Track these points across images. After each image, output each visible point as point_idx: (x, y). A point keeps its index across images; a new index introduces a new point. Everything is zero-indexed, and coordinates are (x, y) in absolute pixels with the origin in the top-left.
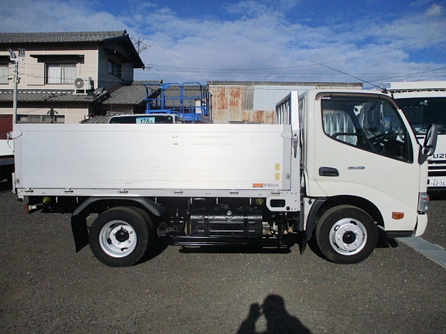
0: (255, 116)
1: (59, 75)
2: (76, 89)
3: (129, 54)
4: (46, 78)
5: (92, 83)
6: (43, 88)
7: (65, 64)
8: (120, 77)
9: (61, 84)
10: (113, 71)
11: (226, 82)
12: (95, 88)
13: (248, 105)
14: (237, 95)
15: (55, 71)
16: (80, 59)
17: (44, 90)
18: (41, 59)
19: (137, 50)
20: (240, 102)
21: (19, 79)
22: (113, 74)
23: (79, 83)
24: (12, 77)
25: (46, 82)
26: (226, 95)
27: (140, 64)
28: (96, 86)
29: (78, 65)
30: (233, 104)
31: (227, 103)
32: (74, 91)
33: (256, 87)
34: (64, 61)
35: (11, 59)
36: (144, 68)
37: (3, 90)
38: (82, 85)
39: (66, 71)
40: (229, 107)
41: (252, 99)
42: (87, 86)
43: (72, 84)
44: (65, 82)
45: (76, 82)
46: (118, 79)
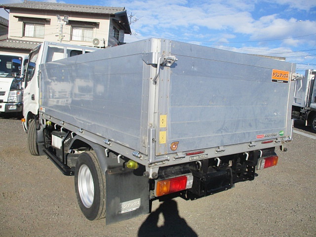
5: (104, 42)
8: (118, 40)
9: (82, 41)
10: (115, 34)
16: (96, 25)
19: (129, 21)
21: (63, 36)
22: (114, 37)
23: (96, 42)
27: (128, 31)
29: (95, 29)
34: (86, 25)
36: (131, 34)
38: (98, 43)
42: (101, 45)
43: (91, 42)
44: (84, 40)
45: (94, 41)
46: (117, 41)
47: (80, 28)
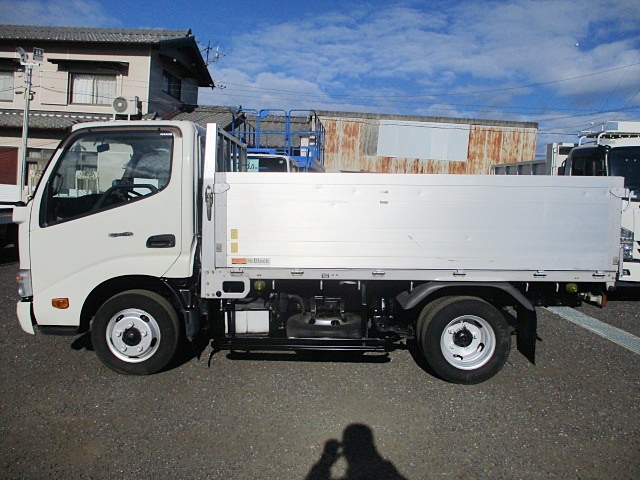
0: (380, 165)
1: (90, 91)
2: (115, 113)
3: (194, 65)
4: (70, 93)
5: (139, 105)
6: (65, 109)
7: (99, 75)
8: (179, 99)
9: (92, 104)
10: (169, 87)
11: (338, 113)
12: (143, 113)
13: (370, 148)
14: (354, 133)
15: (84, 85)
16: (123, 69)
17: (66, 113)
18: (63, 65)
19: (205, 60)
20: (358, 144)
21: (32, 94)
22: (169, 93)
24: (23, 90)
25: (70, 101)
26: (337, 132)
27: (207, 81)
28: (145, 111)
29: (120, 78)
30: (347, 145)
31: (338, 143)
32: (111, 115)
33: (382, 121)
34: (99, 70)
35: (22, 63)
36: (213, 87)
37: (4, 111)
38: (124, 107)
39: (100, 86)
40: (341, 151)
41: (375, 139)
42: (132, 110)
43: (110, 105)
44: (99, 103)
45: (115, 103)
46: (176, 102)
47: (89, 77)
